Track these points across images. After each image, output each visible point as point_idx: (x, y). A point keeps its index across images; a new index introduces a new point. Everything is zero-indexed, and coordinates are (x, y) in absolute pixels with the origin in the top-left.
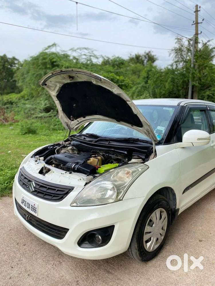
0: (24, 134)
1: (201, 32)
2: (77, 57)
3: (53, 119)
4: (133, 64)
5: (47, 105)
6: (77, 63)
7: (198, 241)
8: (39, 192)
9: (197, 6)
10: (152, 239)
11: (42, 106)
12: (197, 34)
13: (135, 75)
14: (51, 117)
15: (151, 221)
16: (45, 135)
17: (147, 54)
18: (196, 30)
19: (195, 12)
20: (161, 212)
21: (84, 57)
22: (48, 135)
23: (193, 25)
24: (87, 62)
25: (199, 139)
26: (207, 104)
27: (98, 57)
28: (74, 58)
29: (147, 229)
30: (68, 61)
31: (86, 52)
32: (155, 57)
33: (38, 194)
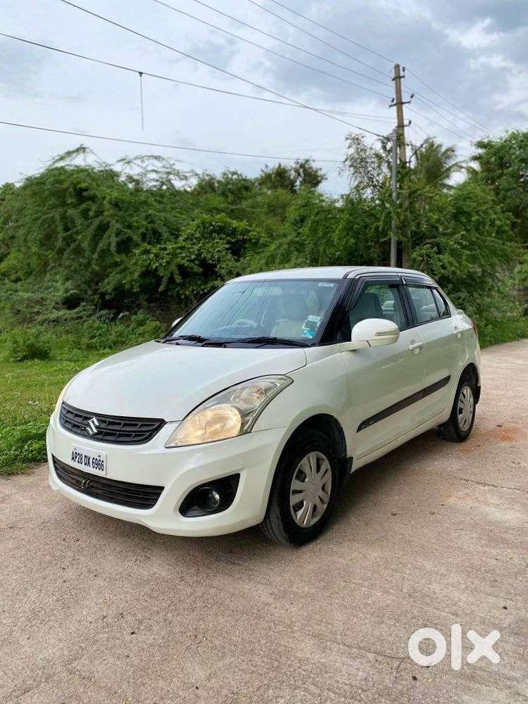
0: (20, 361)
1: (410, 122)
2: (135, 177)
3: (87, 323)
4: (269, 188)
5: (72, 292)
6: (138, 190)
7: (390, 515)
8: (107, 434)
9: (397, 67)
10: (305, 503)
11: (60, 294)
12: (401, 126)
13: (274, 216)
14: (81, 317)
15: (301, 472)
16: (70, 360)
17: (302, 166)
18: (398, 116)
19: (393, 80)
20: (318, 460)
21: (153, 176)
22: (78, 361)
23: (392, 107)
24: (161, 186)
25: (379, 334)
26: (402, 274)
27: (187, 175)
28: (131, 179)
29: (296, 484)
30: (116, 187)
31: (158, 165)
32: (320, 173)
33: (104, 438)
